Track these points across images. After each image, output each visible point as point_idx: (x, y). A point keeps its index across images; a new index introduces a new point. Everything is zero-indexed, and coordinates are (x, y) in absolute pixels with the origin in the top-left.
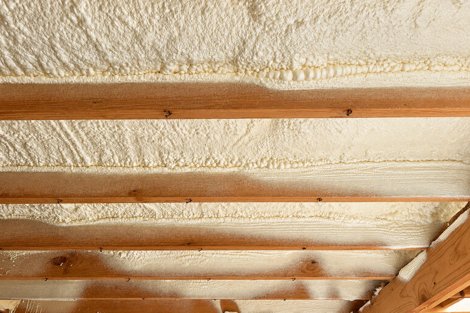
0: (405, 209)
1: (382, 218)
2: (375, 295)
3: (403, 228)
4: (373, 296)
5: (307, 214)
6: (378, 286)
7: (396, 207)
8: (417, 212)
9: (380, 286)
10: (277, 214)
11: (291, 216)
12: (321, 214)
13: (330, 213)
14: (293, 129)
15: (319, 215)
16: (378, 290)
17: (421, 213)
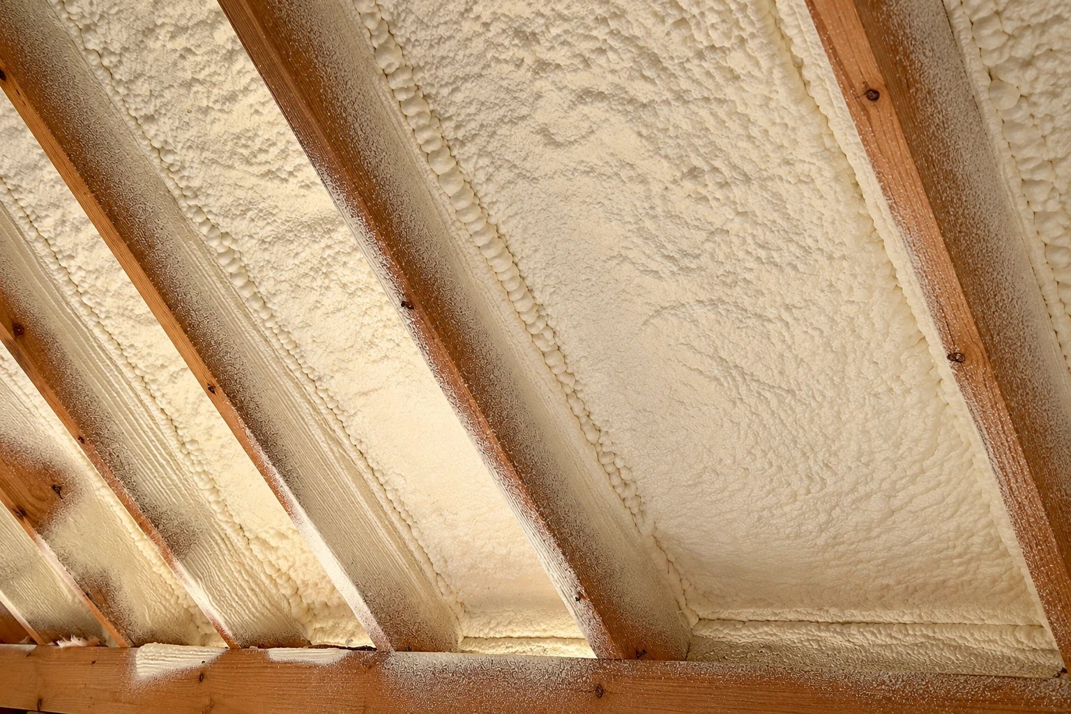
0: (291, 559)
1: (247, 534)
2: (57, 645)
3: (250, 581)
4: (52, 644)
5: (164, 401)
6: (82, 635)
7: (285, 541)
8: (299, 582)
9: (86, 638)
10: (125, 343)
11: (138, 372)
12: (182, 426)
13: (193, 441)
14: (325, 259)
15: (176, 424)
16: (75, 642)
17: (301, 590)
